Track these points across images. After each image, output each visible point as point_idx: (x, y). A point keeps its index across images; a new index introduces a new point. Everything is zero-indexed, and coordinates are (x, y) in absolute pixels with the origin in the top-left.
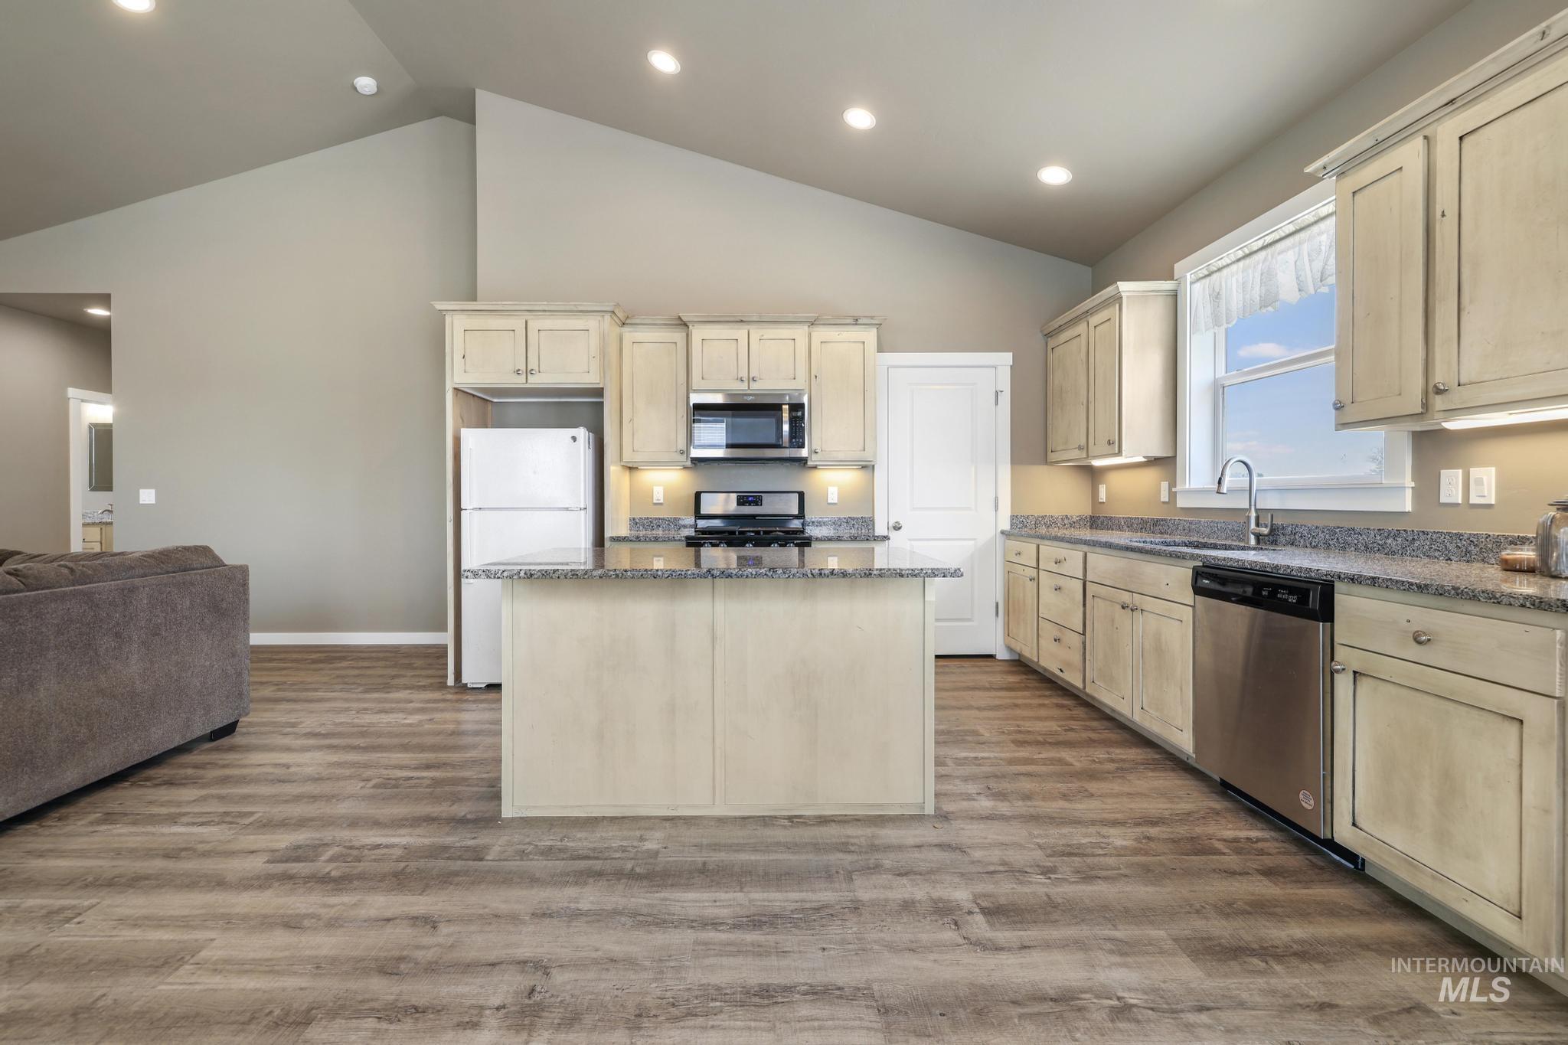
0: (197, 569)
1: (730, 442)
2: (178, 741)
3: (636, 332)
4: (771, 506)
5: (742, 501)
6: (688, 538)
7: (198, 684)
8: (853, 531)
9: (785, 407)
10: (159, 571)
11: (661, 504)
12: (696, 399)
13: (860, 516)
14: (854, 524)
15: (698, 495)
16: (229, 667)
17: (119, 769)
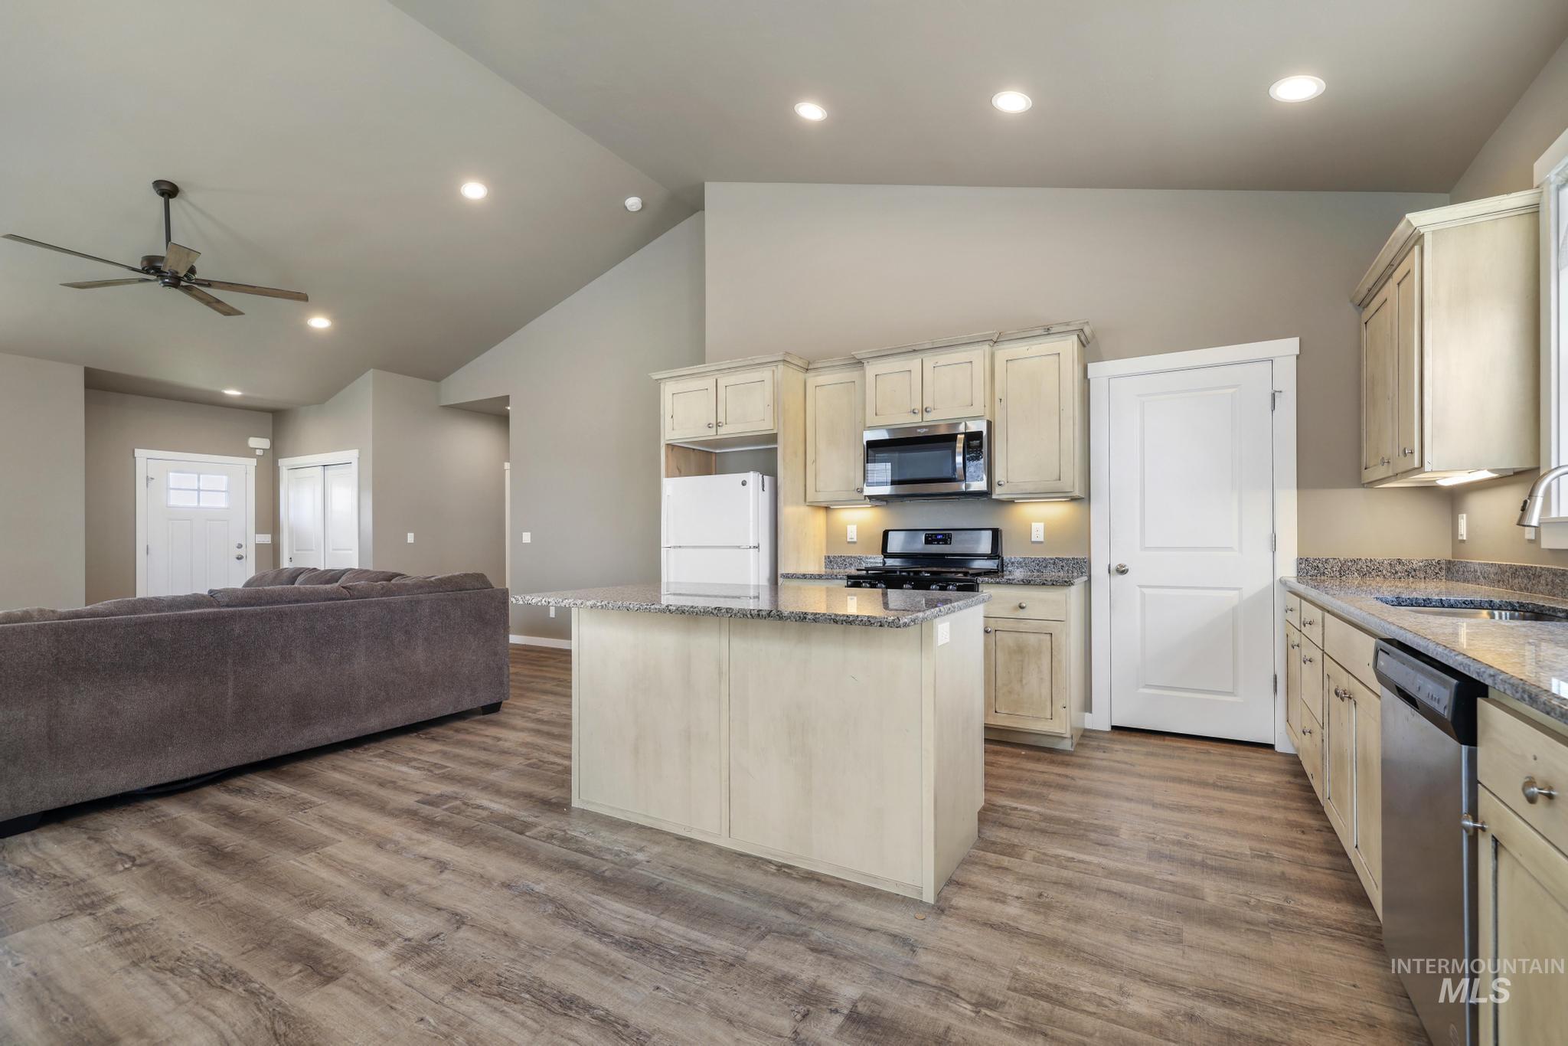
0: (470, 590)
1: (896, 478)
2: (450, 711)
3: (820, 375)
4: (958, 546)
5: (929, 541)
6: (849, 577)
7: (467, 672)
8: (1061, 574)
9: (961, 437)
10: (441, 590)
11: (854, 543)
12: (871, 436)
13: (1071, 557)
14: (1062, 566)
15: (886, 534)
16: (491, 662)
17: (407, 723)
